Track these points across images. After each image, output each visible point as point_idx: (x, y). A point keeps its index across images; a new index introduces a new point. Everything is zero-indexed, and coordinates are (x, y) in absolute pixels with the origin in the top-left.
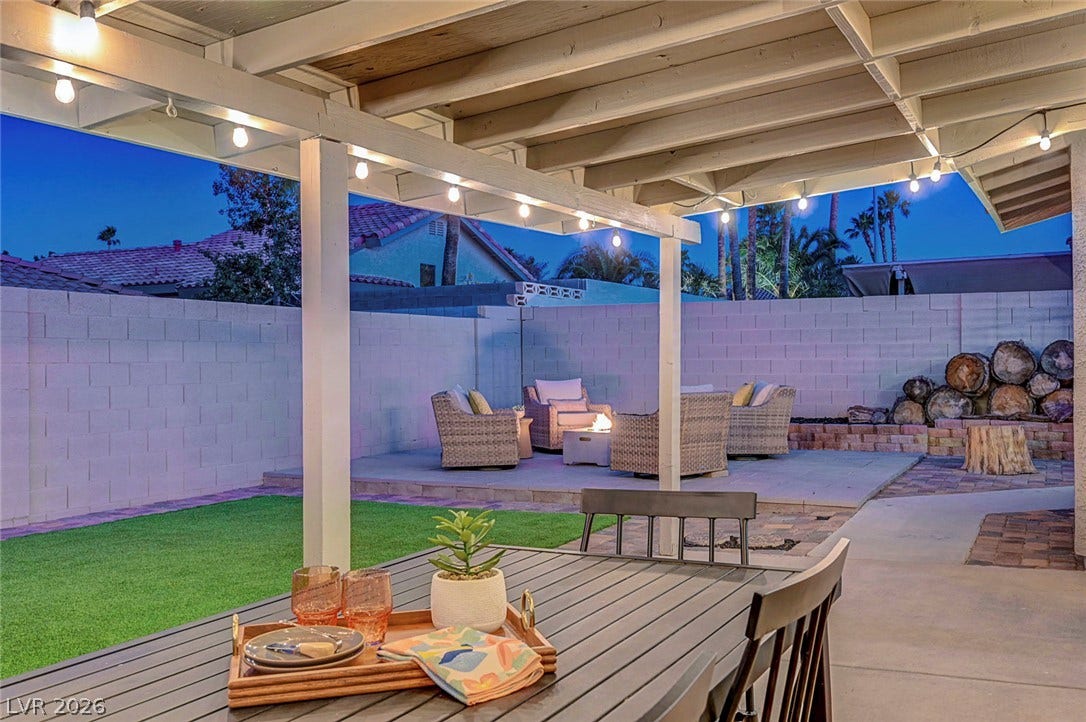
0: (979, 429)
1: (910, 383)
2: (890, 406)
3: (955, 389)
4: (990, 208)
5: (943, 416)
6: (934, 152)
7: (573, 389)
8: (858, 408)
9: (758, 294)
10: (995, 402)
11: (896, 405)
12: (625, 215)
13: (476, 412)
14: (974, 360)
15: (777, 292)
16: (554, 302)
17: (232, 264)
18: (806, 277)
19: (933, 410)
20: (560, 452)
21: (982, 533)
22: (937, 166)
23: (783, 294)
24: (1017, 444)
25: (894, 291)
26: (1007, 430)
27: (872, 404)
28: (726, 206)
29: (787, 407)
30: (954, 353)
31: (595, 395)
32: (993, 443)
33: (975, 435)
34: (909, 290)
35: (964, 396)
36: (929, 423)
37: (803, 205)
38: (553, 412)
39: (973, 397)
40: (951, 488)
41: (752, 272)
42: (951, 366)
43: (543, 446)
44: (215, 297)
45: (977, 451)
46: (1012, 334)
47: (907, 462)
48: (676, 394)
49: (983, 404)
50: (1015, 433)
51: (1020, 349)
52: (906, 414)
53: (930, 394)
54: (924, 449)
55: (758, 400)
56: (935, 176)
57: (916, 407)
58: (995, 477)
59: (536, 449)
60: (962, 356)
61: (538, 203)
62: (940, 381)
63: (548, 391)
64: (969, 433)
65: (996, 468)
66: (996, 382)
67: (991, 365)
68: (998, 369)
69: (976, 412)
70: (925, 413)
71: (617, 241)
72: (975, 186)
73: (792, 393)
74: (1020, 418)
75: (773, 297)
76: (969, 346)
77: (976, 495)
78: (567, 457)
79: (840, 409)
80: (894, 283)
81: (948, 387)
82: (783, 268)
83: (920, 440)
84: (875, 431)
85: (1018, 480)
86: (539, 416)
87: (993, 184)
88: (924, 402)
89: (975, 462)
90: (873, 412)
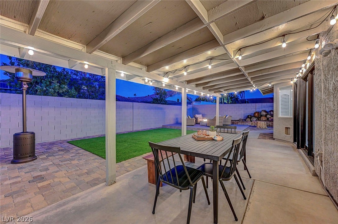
0: (259, 122)
1: (248, 116)
2: (245, 119)
3: (255, 117)
4: (262, 93)
5: (253, 120)
6: (254, 86)
7: (201, 116)
8: (240, 119)
9: (225, 103)
10: (261, 118)
11: (246, 118)
12: (213, 94)
13: (189, 118)
14: (258, 113)
15: (227, 103)
16: (197, 104)
17: (155, 99)
18: (231, 100)
19: (252, 120)
20: (199, 124)
21: (260, 135)
22: (255, 88)
23: (228, 103)
24: (265, 124)
25: (245, 103)
26: (263, 122)
27: (242, 118)
28: (225, 93)
29: (231, 119)
30: (255, 112)
31: (204, 116)
32: (261, 124)
33: (258, 123)
34: (248, 103)
35: (256, 118)
36: (251, 121)
37: (236, 93)
38: (198, 118)
39: (258, 118)
40: (255, 130)
41: (224, 100)
42: (255, 113)
43: (197, 123)
44: (153, 103)
45: (259, 125)
46: (264, 109)
47: (248, 126)
48: (218, 116)
49: (259, 119)
50: (264, 123)
51: (265, 111)
52: (248, 120)
53: (251, 117)
54: (250, 125)
55: (227, 117)
56: (255, 89)
57: (249, 119)
58: (261, 129)
59: (196, 123)
60: (256, 112)
61: (197, 92)
62: (253, 115)
63: (197, 116)
64: (257, 122)
65: (261, 127)
66: (261, 116)
67: (261, 114)
68: (262, 114)
69: (258, 120)
70: (251, 120)
71: (211, 97)
72: (260, 90)
73: (231, 117)
74: (265, 121)
75: (227, 104)
76: (257, 111)
77: (259, 131)
78: (200, 124)
79: (238, 119)
80: (246, 102)
81: (254, 116)
82: (228, 99)
83: (250, 124)
84: (243, 122)
85: (265, 129)
86: (196, 119)
87: (262, 90)
88: (250, 118)
89: (258, 126)
90: (243, 119)
